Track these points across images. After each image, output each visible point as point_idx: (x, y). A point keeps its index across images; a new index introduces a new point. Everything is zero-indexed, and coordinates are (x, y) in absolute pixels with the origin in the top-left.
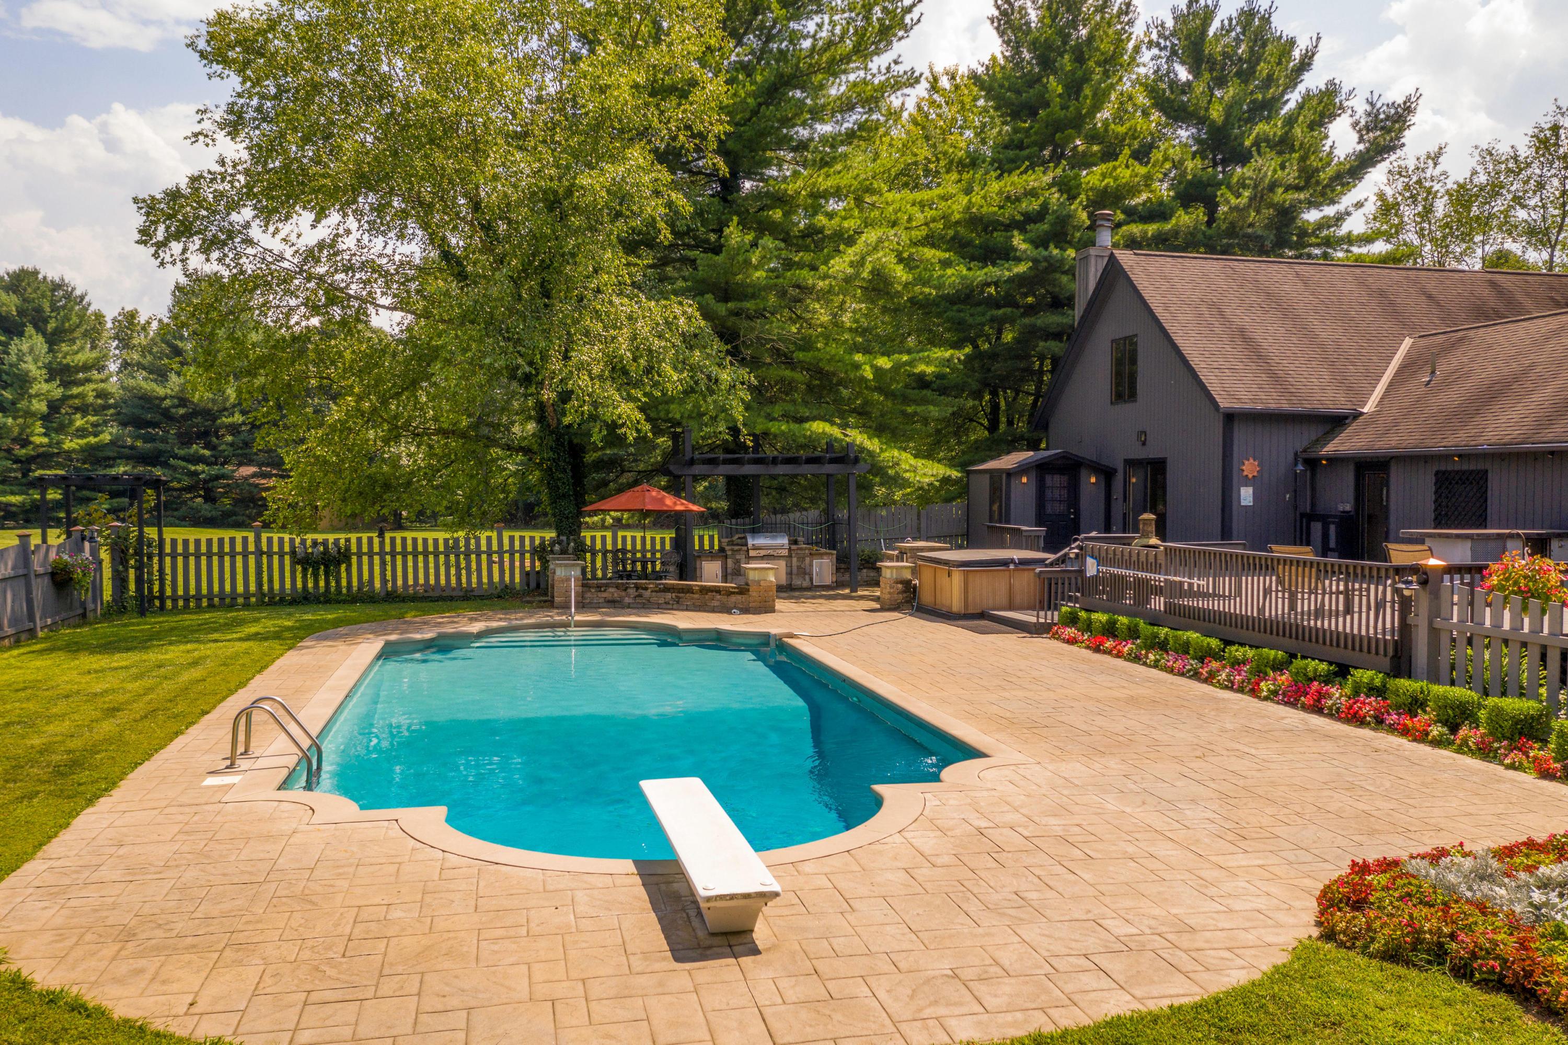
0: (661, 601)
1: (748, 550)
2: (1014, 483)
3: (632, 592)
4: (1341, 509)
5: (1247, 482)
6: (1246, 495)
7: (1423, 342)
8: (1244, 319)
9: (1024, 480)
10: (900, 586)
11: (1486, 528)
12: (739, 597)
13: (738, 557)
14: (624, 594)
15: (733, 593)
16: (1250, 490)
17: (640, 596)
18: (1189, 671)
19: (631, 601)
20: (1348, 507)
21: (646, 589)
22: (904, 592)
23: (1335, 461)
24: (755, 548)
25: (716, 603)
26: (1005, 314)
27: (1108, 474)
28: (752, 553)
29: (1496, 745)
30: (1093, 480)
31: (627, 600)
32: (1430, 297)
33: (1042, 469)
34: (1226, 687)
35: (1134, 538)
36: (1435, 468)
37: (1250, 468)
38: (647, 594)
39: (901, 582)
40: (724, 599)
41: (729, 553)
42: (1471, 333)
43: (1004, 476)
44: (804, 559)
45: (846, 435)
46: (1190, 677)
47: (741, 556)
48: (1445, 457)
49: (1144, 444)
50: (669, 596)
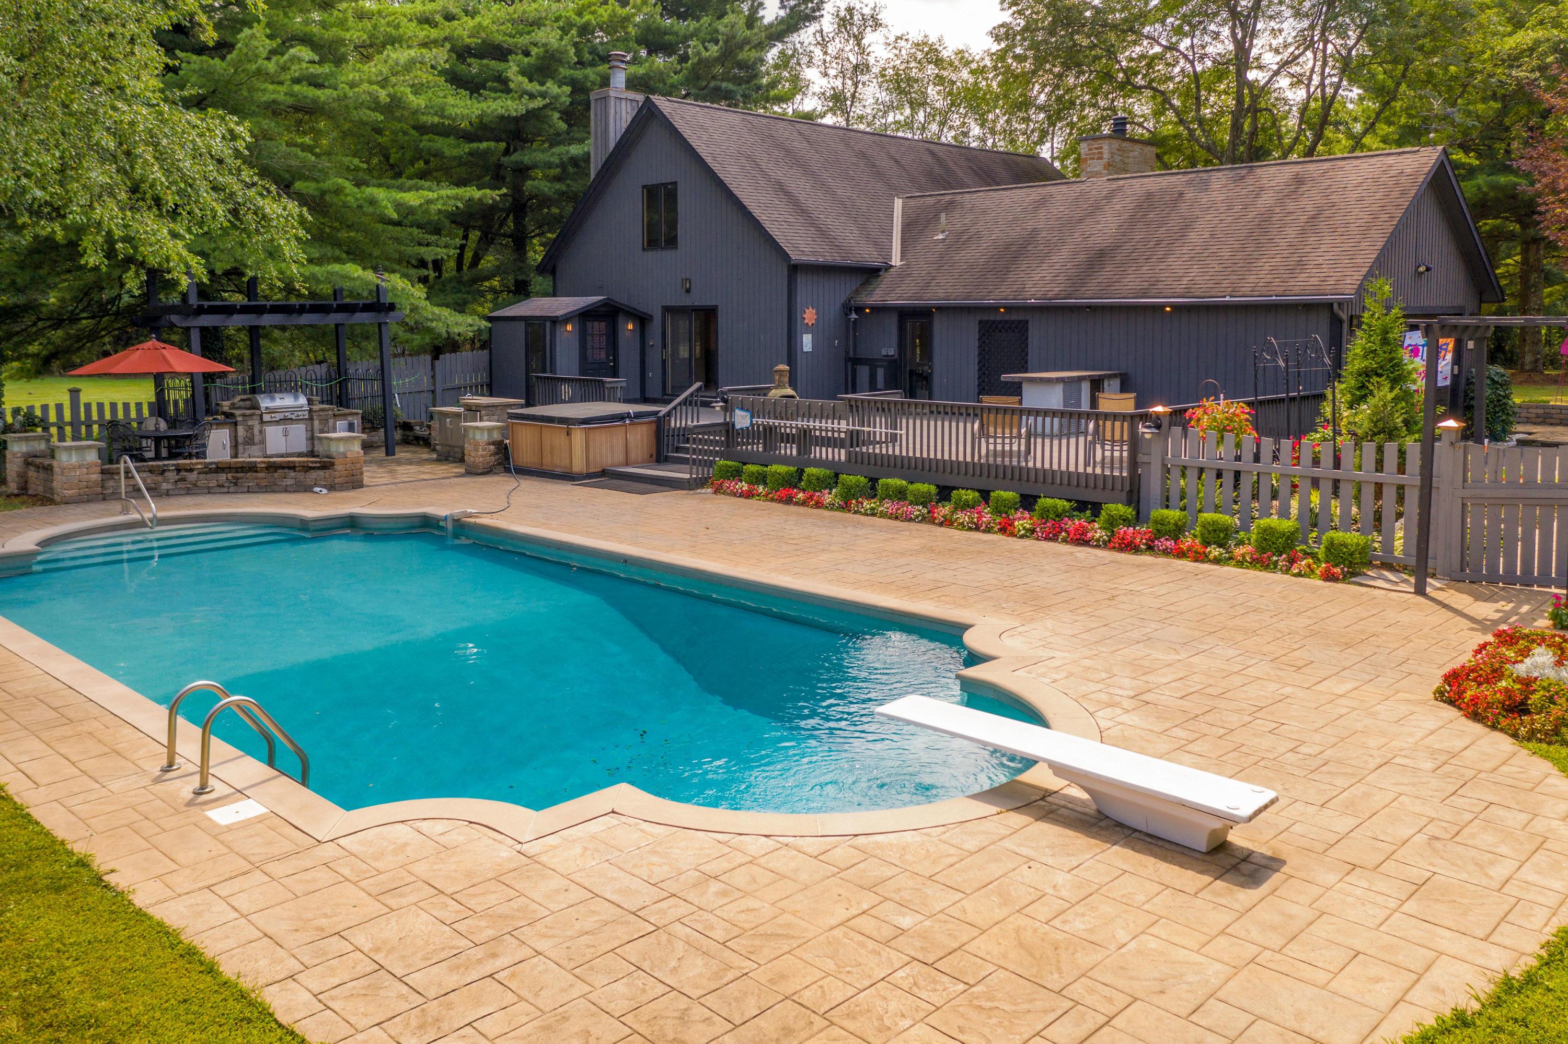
0: (213, 483)
1: (261, 416)
2: (559, 331)
3: (172, 476)
4: (884, 353)
5: (808, 329)
6: (807, 343)
7: (912, 203)
8: (779, 174)
9: (569, 328)
10: (492, 447)
11: (1026, 372)
12: (321, 473)
13: (250, 423)
14: (160, 478)
15: (313, 468)
16: (810, 336)
17: (183, 480)
18: (917, 517)
19: (170, 487)
20: (892, 352)
21: (191, 470)
22: (497, 453)
23: (879, 310)
24: (270, 411)
25: (289, 482)
26: (488, 149)
27: (643, 320)
28: (266, 418)
29: (1275, 558)
30: (630, 327)
31: (165, 486)
32: (896, 161)
33: (585, 316)
34: (970, 529)
35: (769, 389)
36: (979, 317)
37: (810, 316)
38: (193, 476)
39: (493, 443)
40: (301, 476)
41: (239, 419)
42: (958, 197)
43: (548, 324)
44: (327, 420)
45: (383, 280)
46: (920, 522)
47: (255, 423)
48: (994, 309)
49: (688, 291)
50: (223, 477)
